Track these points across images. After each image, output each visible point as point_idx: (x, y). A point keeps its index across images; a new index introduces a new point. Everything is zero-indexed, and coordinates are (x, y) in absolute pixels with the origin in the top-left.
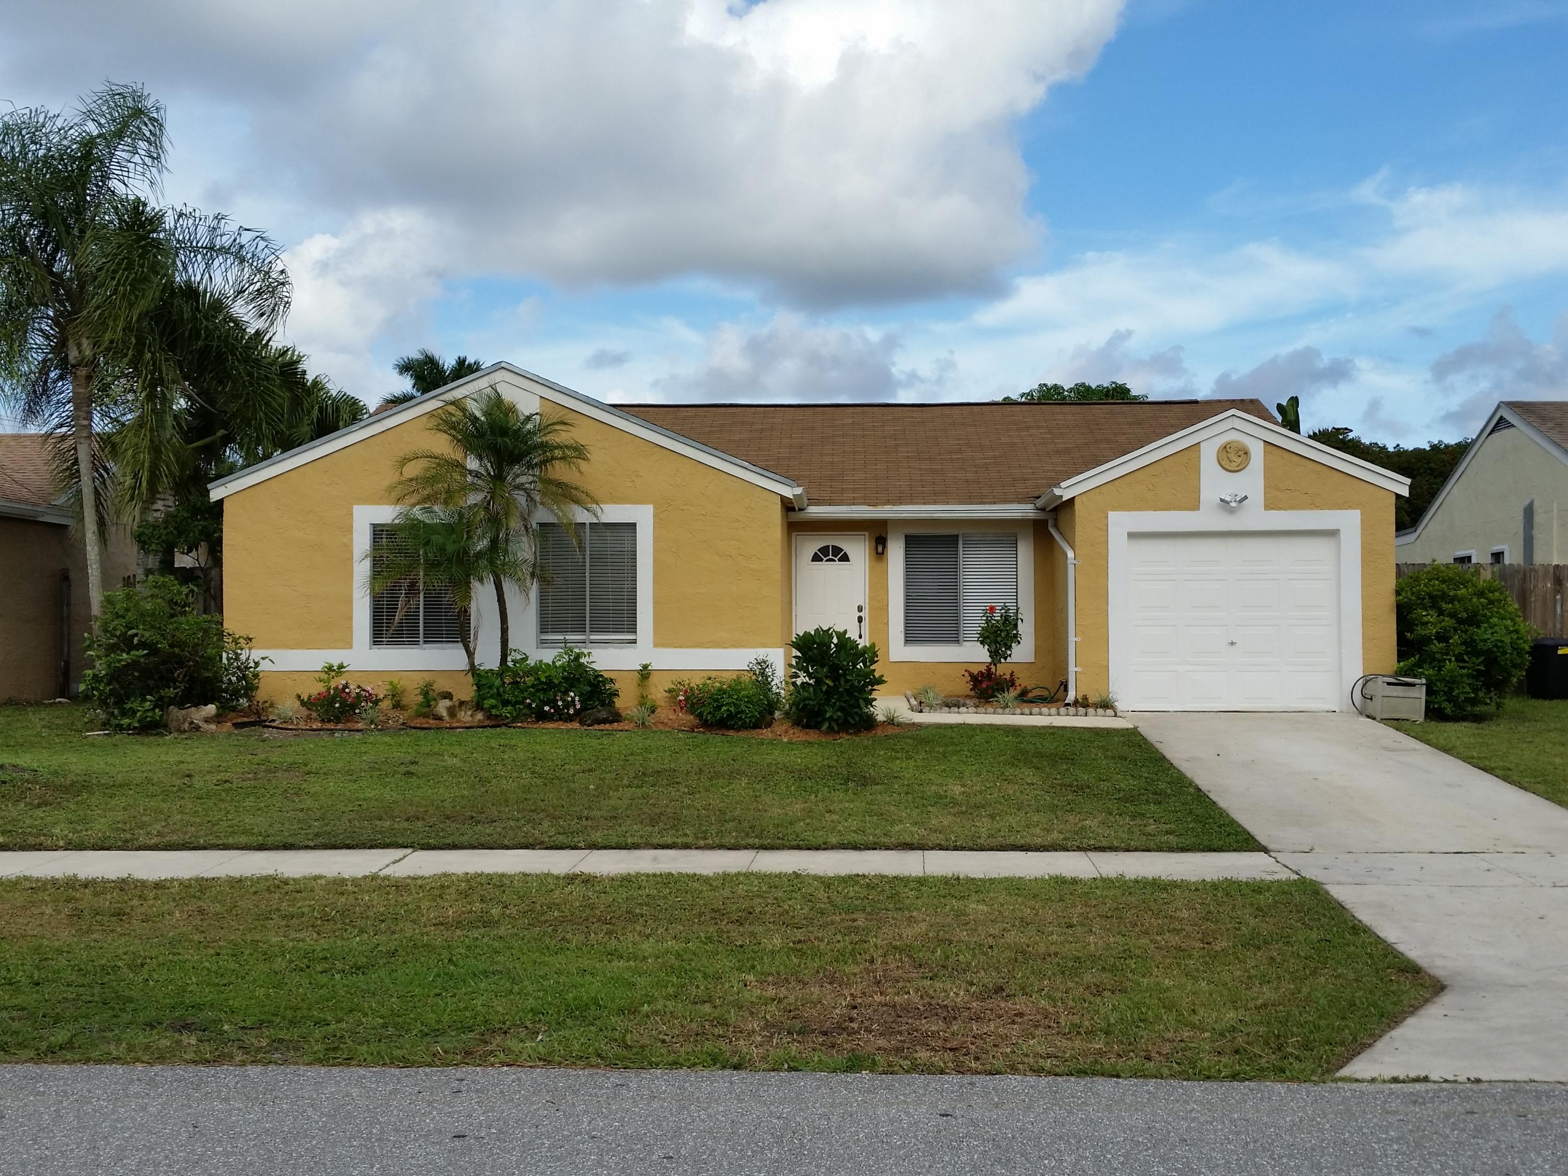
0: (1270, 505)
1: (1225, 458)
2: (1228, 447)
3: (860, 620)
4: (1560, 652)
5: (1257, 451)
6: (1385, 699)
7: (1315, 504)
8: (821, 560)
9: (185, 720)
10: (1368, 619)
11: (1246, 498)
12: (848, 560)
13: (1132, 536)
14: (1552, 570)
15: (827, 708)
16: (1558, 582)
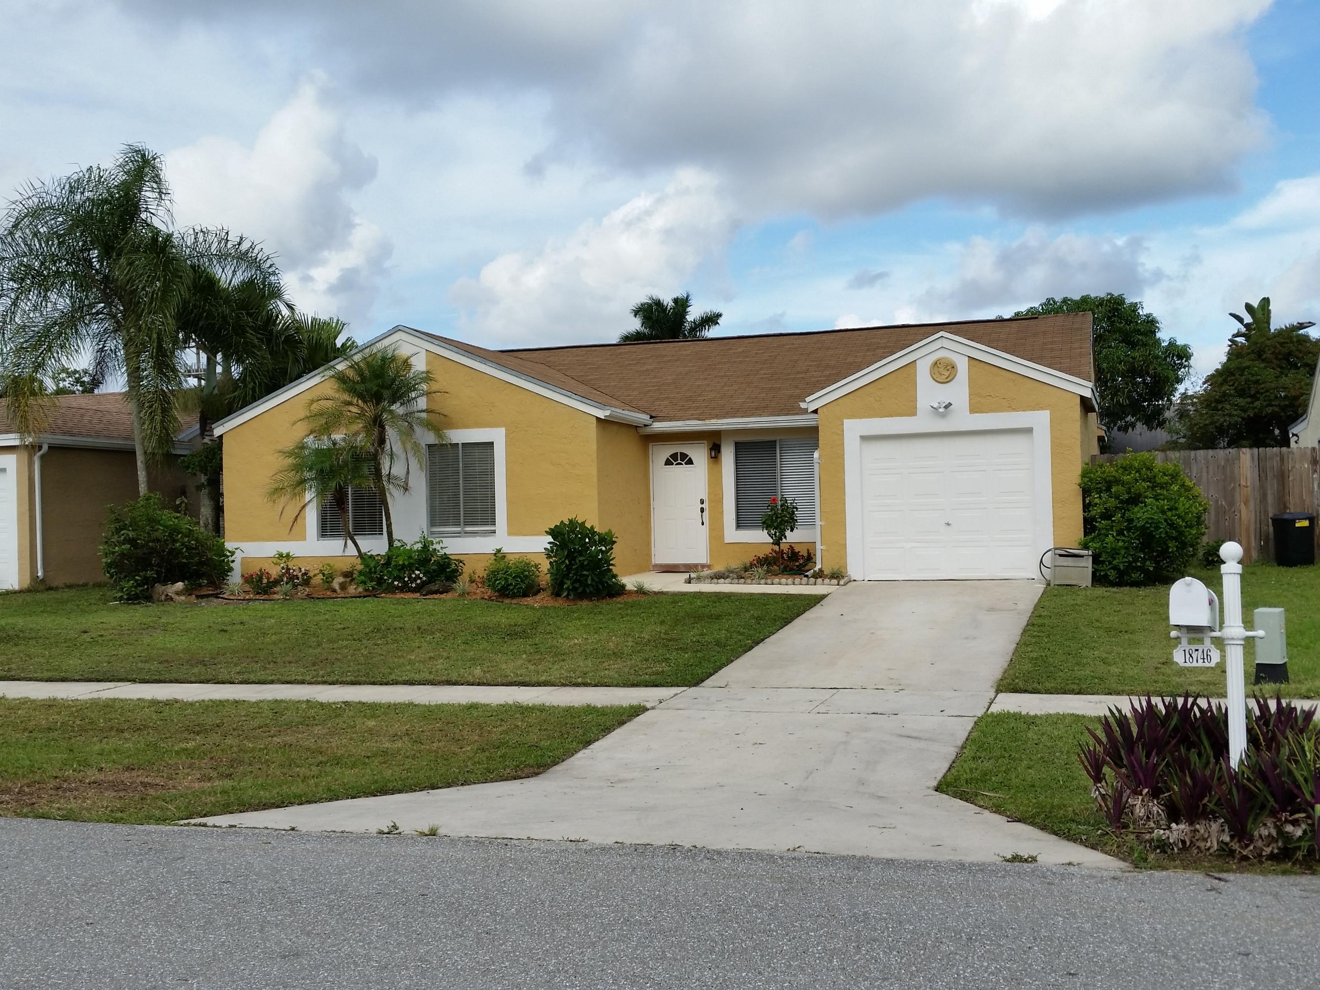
0: (974, 410)
1: (936, 372)
2: (938, 363)
3: (702, 510)
4: (1297, 525)
5: (962, 365)
6: (1058, 568)
7: (1012, 407)
8: (672, 464)
9: (163, 593)
10: (1057, 501)
11: (950, 404)
12: (692, 464)
13: (864, 438)
14: (1309, 452)
15: (566, 581)
16: (1314, 462)
